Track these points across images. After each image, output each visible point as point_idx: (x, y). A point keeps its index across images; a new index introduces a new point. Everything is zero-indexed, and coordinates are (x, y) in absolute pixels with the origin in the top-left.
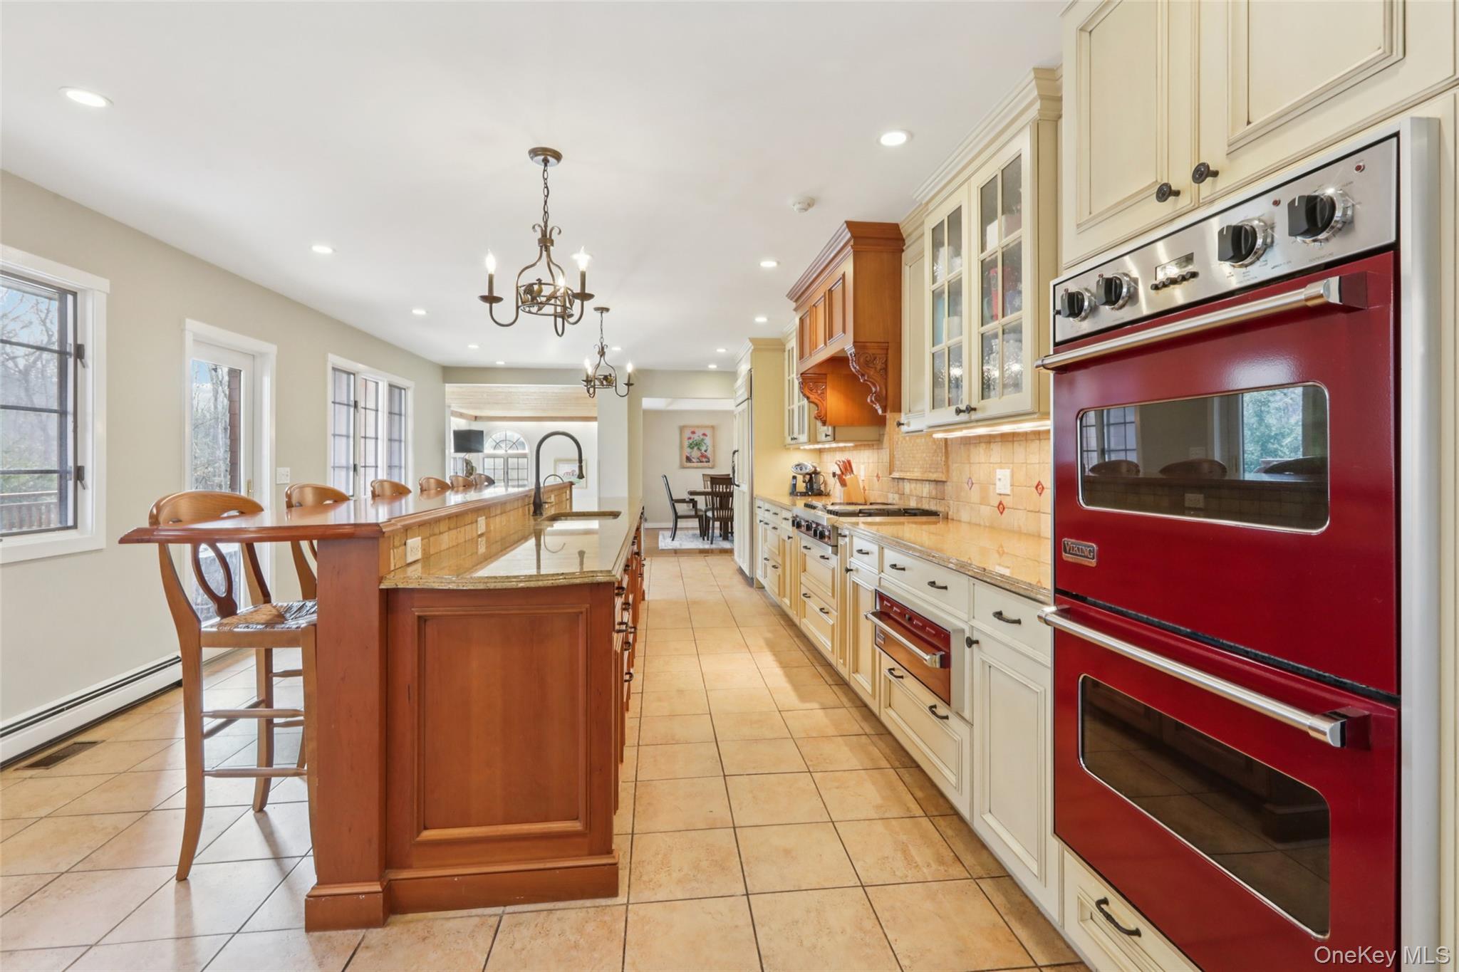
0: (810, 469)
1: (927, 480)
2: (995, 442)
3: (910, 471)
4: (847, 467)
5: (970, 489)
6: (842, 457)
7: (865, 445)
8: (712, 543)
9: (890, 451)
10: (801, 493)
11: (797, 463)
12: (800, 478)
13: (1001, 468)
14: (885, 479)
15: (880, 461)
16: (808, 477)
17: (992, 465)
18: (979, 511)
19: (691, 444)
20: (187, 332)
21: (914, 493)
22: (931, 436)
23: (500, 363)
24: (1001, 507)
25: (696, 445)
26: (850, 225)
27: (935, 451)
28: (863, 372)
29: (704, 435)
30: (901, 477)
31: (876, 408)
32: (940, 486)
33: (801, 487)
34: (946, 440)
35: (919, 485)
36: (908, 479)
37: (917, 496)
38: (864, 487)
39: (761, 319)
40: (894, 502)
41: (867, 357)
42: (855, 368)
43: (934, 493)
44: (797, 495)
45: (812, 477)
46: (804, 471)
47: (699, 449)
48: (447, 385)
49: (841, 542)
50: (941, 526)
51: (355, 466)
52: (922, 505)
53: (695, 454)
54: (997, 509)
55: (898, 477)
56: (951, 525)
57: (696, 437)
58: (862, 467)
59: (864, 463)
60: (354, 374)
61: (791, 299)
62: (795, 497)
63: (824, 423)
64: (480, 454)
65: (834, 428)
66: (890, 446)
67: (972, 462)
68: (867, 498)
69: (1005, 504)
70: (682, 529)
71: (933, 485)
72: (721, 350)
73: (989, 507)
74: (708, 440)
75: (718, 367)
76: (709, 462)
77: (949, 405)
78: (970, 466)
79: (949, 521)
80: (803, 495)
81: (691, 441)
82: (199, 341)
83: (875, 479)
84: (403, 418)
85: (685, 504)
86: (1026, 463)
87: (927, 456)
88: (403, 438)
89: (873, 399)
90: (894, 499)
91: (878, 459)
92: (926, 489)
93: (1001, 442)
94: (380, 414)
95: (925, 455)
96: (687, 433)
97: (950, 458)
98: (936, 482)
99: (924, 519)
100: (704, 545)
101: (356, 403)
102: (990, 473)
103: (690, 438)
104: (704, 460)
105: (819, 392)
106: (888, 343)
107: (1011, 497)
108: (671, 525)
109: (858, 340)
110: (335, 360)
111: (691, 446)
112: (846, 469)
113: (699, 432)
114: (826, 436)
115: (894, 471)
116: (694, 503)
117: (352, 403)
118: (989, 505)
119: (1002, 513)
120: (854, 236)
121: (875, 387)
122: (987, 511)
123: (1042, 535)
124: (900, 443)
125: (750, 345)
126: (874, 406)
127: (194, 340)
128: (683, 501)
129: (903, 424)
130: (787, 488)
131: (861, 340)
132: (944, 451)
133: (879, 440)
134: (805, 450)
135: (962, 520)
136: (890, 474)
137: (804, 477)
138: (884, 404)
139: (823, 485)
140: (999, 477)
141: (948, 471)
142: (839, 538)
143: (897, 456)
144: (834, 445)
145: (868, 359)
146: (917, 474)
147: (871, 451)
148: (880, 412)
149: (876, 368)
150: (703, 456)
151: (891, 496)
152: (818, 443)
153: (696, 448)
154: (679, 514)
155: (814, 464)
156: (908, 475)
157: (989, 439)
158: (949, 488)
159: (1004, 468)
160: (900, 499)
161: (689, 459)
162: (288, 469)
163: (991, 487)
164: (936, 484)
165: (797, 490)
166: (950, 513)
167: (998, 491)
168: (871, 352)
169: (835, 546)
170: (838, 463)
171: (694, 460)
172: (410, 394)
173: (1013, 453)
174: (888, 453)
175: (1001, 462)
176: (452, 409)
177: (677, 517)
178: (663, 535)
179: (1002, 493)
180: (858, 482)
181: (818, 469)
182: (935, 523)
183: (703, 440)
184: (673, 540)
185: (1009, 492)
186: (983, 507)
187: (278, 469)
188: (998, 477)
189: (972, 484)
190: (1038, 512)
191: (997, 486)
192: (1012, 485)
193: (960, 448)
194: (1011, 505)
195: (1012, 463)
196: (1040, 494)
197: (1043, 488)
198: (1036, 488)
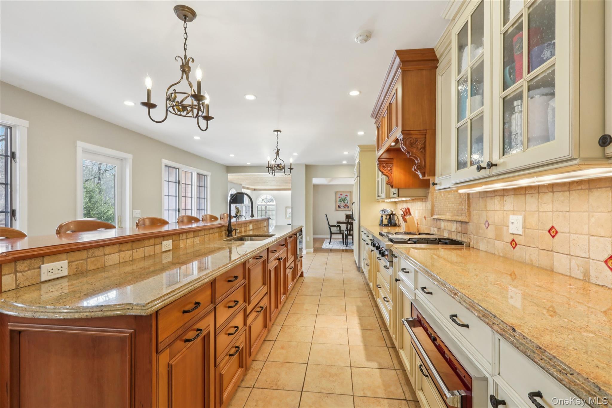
0: (389, 212)
1: (455, 221)
2: (508, 195)
3: (444, 215)
4: (407, 212)
5: (487, 228)
6: (405, 206)
7: (418, 199)
8: (347, 246)
9: (432, 203)
10: (384, 225)
11: (383, 209)
12: (384, 217)
13: (514, 214)
14: (429, 219)
15: (427, 208)
16: (388, 217)
17: (505, 212)
18: (494, 244)
19: (340, 200)
20: (78, 147)
21: (447, 228)
22: (457, 191)
23: (249, 164)
24: (514, 244)
25: (343, 200)
26: (399, 53)
27: (461, 202)
28: (409, 151)
29: (346, 195)
30: (439, 218)
31: (418, 174)
32: (464, 225)
33: (385, 222)
34: (469, 194)
35: (450, 224)
36: (442, 220)
37: (449, 230)
38: (417, 223)
39: (361, 133)
40: (435, 233)
41: (411, 140)
42: (403, 148)
43: (460, 229)
44: (383, 226)
45: (391, 216)
46: (386, 213)
47: (344, 202)
48: (229, 174)
49: (395, 260)
50: (465, 252)
51: (179, 210)
52: (452, 236)
53: (342, 204)
54: (510, 244)
55: (436, 218)
56: (472, 252)
57: (342, 197)
58: (417, 211)
59: (417, 209)
60: (178, 169)
61: (373, 118)
62: (382, 227)
63: (392, 187)
64: (243, 204)
65: (399, 189)
66: (432, 200)
67: (488, 210)
68: (419, 229)
69: (517, 242)
70: (334, 238)
71: (459, 224)
72: (346, 153)
73: (503, 242)
74: (348, 198)
75: (347, 162)
76: (348, 208)
77: (471, 165)
78: (487, 213)
79: (470, 248)
80: (386, 226)
81: (340, 199)
82: (85, 151)
83: (424, 218)
84: (206, 188)
85: (336, 228)
86: (538, 211)
87: (455, 206)
88: (206, 198)
89: (416, 168)
90: (434, 231)
91: (425, 207)
92: (454, 227)
93: (514, 195)
94: (193, 186)
95: (454, 205)
96: (339, 195)
97: (471, 207)
98: (462, 222)
99: (453, 246)
100: (344, 247)
101: (179, 181)
102: (504, 217)
103: (340, 197)
104: (346, 207)
105: (389, 169)
106: (426, 130)
107: (523, 237)
108: (329, 236)
109: (405, 130)
110: (165, 162)
111: (340, 201)
112: (407, 213)
113: (344, 194)
114: (394, 194)
115: (434, 214)
116: (339, 226)
117: (178, 182)
118: (503, 241)
119: (514, 248)
120: (403, 61)
121: (417, 160)
122: (501, 246)
123: (555, 270)
124: (438, 198)
125: (358, 149)
126: (417, 173)
127: (83, 151)
128: (334, 226)
129: (436, 184)
130: (378, 222)
131: (407, 129)
132: (467, 202)
133: (426, 196)
134: (387, 202)
135: (481, 249)
136: (432, 216)
137: (386, 216)
138: (423, 171)
139: (397, 220)
140: (513, 221)
141: (470, 215)
142: (394, 258)
143: (436, 205)
144: (400, 199)
145: (411, 142)
146: (448, 217)
147: (421, 203)
148: (421, 176)
149: (417, 147)
150: (346, 205)
151: (432, 229)
152: (391, 198)
153: (342, 202)
154: (332, 232)
155: (392, 210)
156: (443, 217)
157: (504, 193)
158: (471, 227)
159: (516, 215)
160: (438, 231)
161: (339, 207)
162: (140, 211)
163: (505, 228)
164: (462, 224)
165: (383, 223)
166: (471, 243)
167: (511, 232)
168: (414, 137)
169: (391, 262)
170: (402, 209)
171: (342, 207)
172: (209, 178)
173: (526, 203)
174: (431, 204)
175: (514, 210)
176: (243, 185)
177: (331, 233)
178: (326, 241)
179: (514, 233)
180: (414, 220)
181: (394, 213)
182: (461, 249)
183: (346, 198)
184: (329, 244)
185: (521, 233)
186: (496, 241)
187: (134, 211)
188: (511, 221)
189: (489, 225)
190: (551, 251)
191: (510, 228)
192: (524, 228)
193: (479, 200)
194: (523, 243)
195: (525, 211)
196: (553, 237)
197: (557, 232)
198: (549, 231)
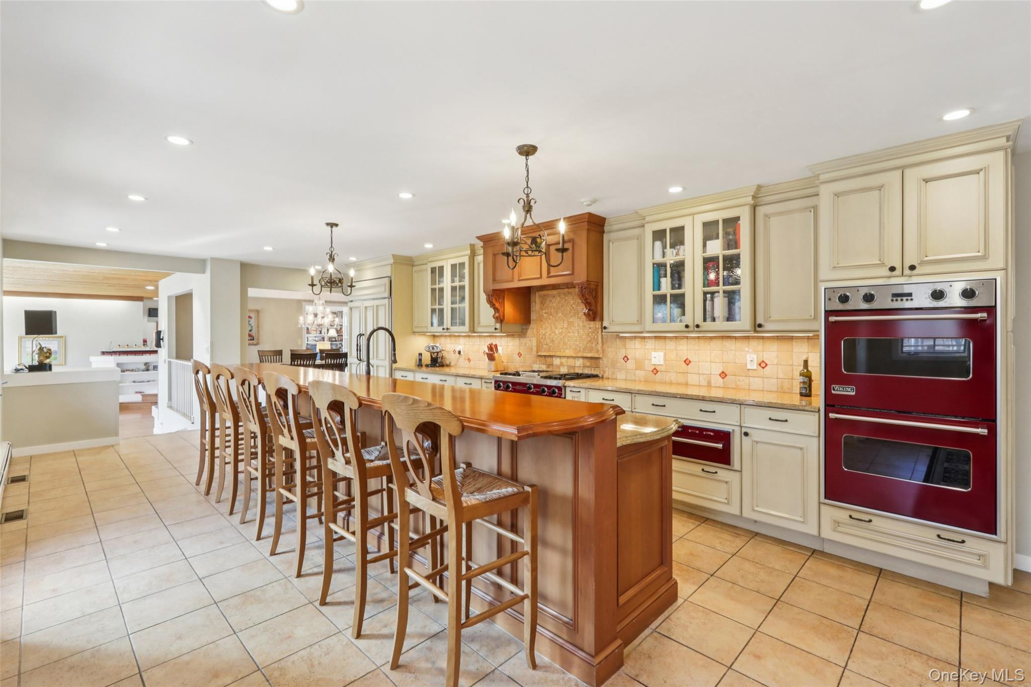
0: (440, 348)
1: (580, 357)
3: (560, 352)
5: (626, 362)
9: (536, 339)
13: (655, 351)
14: (528, 356)
17: (648, 350)
18: (635, 374)
21: (567, 364)
24: (655, 371)
26: (590, 215)
27: (590, 341)
28: (588, 298)
29: (250, 317)
30: (551, 355)
32: (594, 360)
35: (571, 359)
36: (557, 356)
41: (590, 289)
43: (587, 364)
46: (436, 350)
54: (651, 372)
55: (544, 355)
59: (501, 345)
63: (502, 321)
66: (536, 336)
67: (627, 347)
69: (658, 370)
71: (587, 360)
73: (644, 371)
74: (253, 322)
77: (670, 322)
78: (625, 350)
83: (517, 355)
86: (675, 349)
87: (580, 344)
89: (590, 313)
91: (524, 343)
92: (579, 362)
93: (655, 338)
95: (578, 343)
97: (605, 345)
98: (592, 358)
102: (646, 353)
104: (251, 338)
105: (500, 301)
107: (665, 366)
109: (588, 280)
114: (496, 329)
115: (540, 352)
119: (655, 374)
121: (592, 306)
122: (642, 374)
123: (689, 383)
125: (389, 259)
129: (606, 328)
132: (598, 341)
133: (524, 333)
135: (617, 378)
140: (654, 356)
141: (603, 352)
143: (545, 342)
145: (590, 291)
146: (569, 354)
147: (516, 338)
149: (593, 296)
150: (249, 335)
151: (539, 366)
152: (477, 332)
156: (557, 354)
158: (604, 361)
159: (658, 352)
160: (550, 368)
163: (647, 361)
166: (606, 375)
167: (654, 363)
168: (592, 287)
173: (665, 344)
174: (534, 340)
175: (655, 349)
179: (656, 364)
185: (662, 364)
186: (637, 372)
189: (628, 359)
190: (687, 373)
191: (652, 361)
192: (665, 360)
193: (616, 340)
194: (664, 370)
195: (666, 349)
196: (688, 365)
197: (690, 362)
198: (685, 362)
